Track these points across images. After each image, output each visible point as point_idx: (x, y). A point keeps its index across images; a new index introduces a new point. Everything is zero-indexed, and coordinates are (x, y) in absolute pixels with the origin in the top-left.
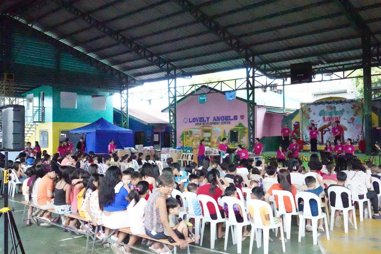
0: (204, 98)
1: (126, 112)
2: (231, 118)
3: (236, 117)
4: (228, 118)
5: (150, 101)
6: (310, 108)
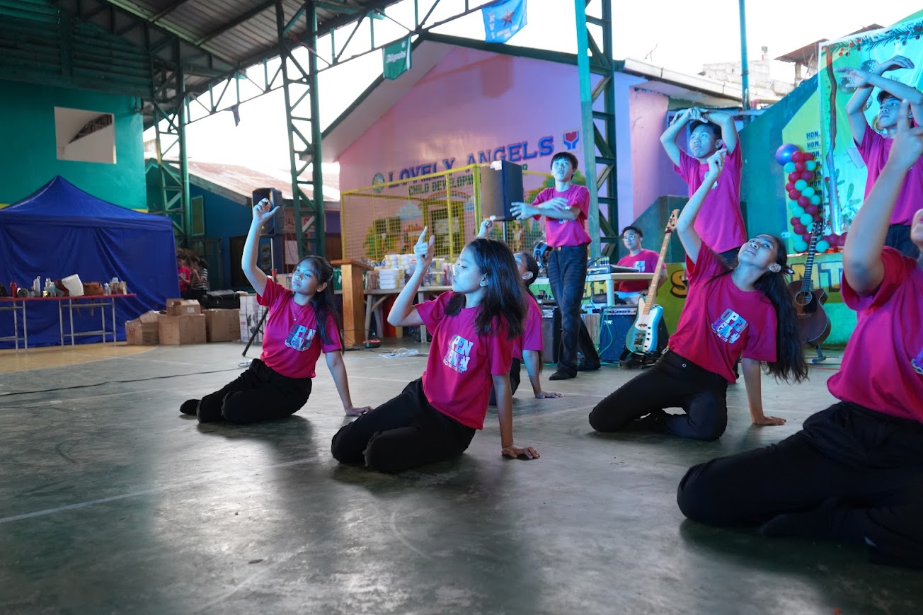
0: (402, 55)
1: (177, 166)
2: (530, 151)
3: (546, 144)
4: (518, 153)
5: (234, 109)
6: (870, 62)
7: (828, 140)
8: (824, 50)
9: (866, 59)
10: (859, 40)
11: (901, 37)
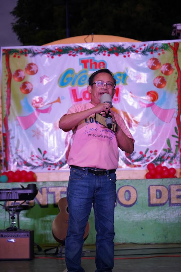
6: (32, 64)
7: (5, 109)
8: (4, 52)
9: (30, 62)
10: (26, 50)
11: (51, 53)
